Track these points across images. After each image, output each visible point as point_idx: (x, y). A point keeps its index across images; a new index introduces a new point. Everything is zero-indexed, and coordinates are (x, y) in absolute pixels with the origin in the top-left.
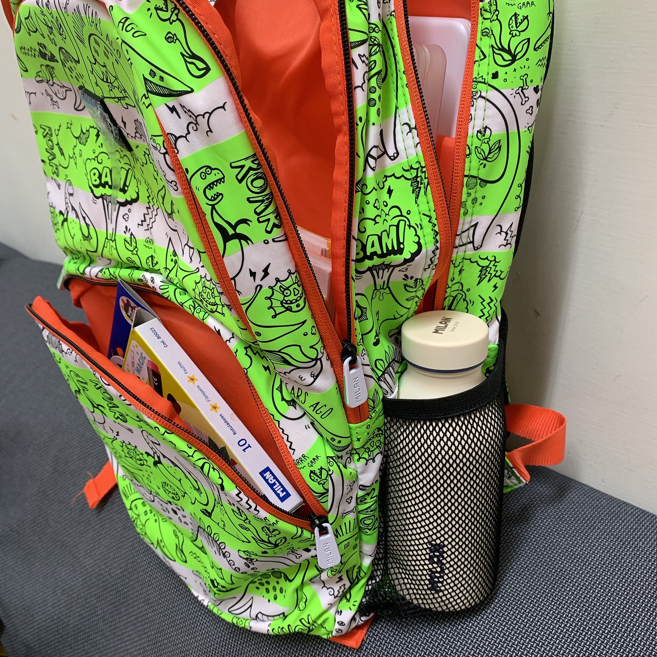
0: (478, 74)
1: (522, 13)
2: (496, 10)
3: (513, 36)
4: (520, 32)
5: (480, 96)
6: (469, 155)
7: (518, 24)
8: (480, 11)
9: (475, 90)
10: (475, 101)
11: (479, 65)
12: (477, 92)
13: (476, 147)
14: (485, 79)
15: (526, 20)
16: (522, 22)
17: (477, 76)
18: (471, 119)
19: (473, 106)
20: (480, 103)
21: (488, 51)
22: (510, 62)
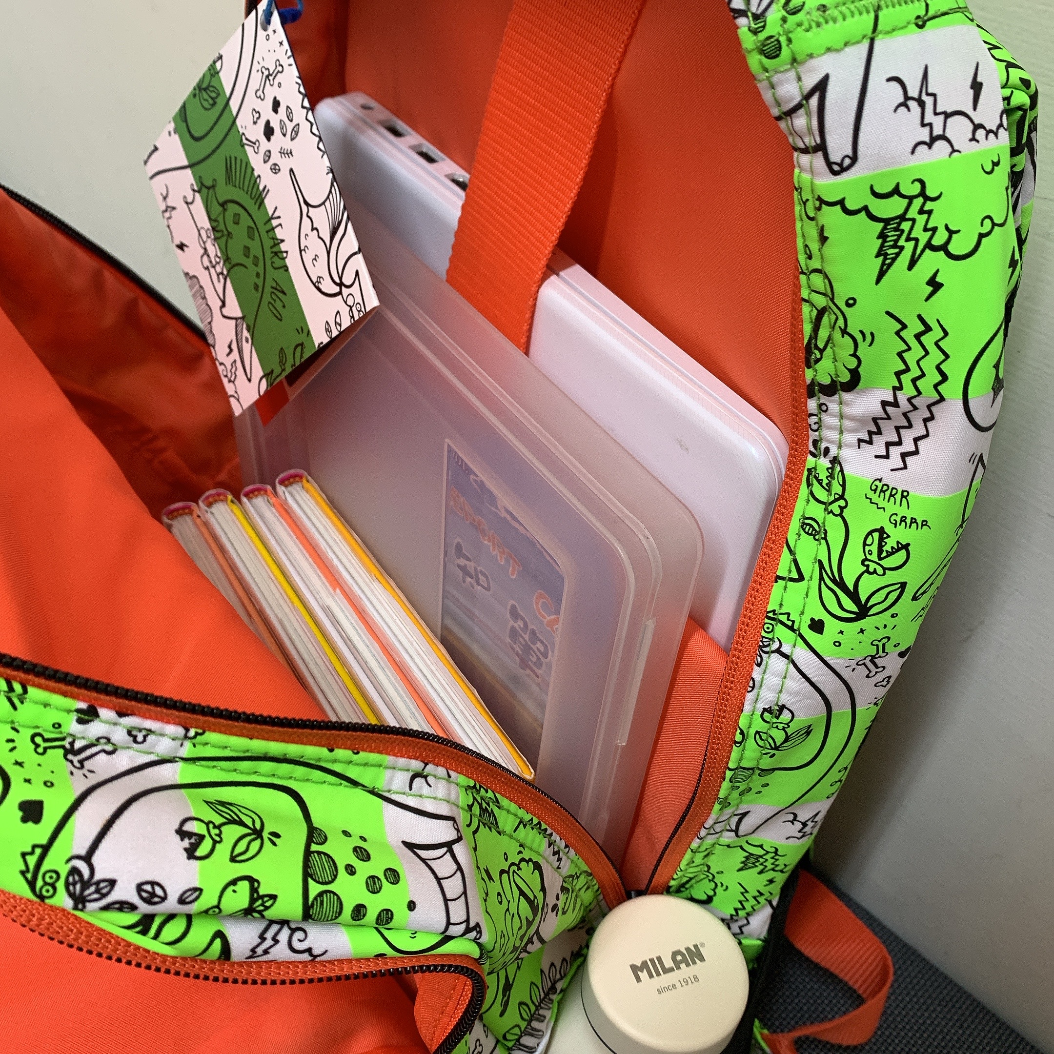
0: (781, 605)
1: (897, 535)
2: (842, 497)
3: (867, 571)
4: (884, 569)
5: (778, 651)
6: (740, 743)
7: (884, 554)
8: (806, 473)
9: (770, 636)
10: (764, 656)
11: (785, 588)
12: (772, 640)
13: (757, 732)
14: (793, 622)
15: (903, 552)
16: (892, 553)
17: (777, 608)
18: (753, 688)
19: (759, 665)
20: (776, 663)
21: (808, 567)
22: (853, 616)
